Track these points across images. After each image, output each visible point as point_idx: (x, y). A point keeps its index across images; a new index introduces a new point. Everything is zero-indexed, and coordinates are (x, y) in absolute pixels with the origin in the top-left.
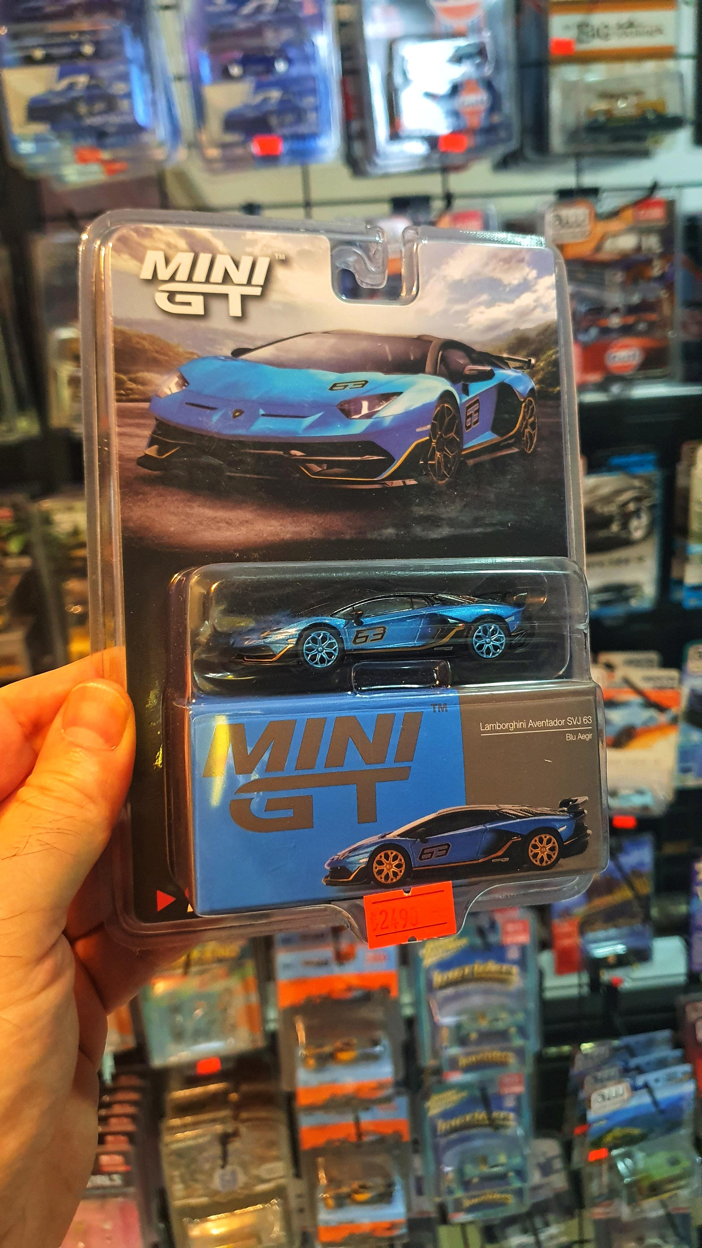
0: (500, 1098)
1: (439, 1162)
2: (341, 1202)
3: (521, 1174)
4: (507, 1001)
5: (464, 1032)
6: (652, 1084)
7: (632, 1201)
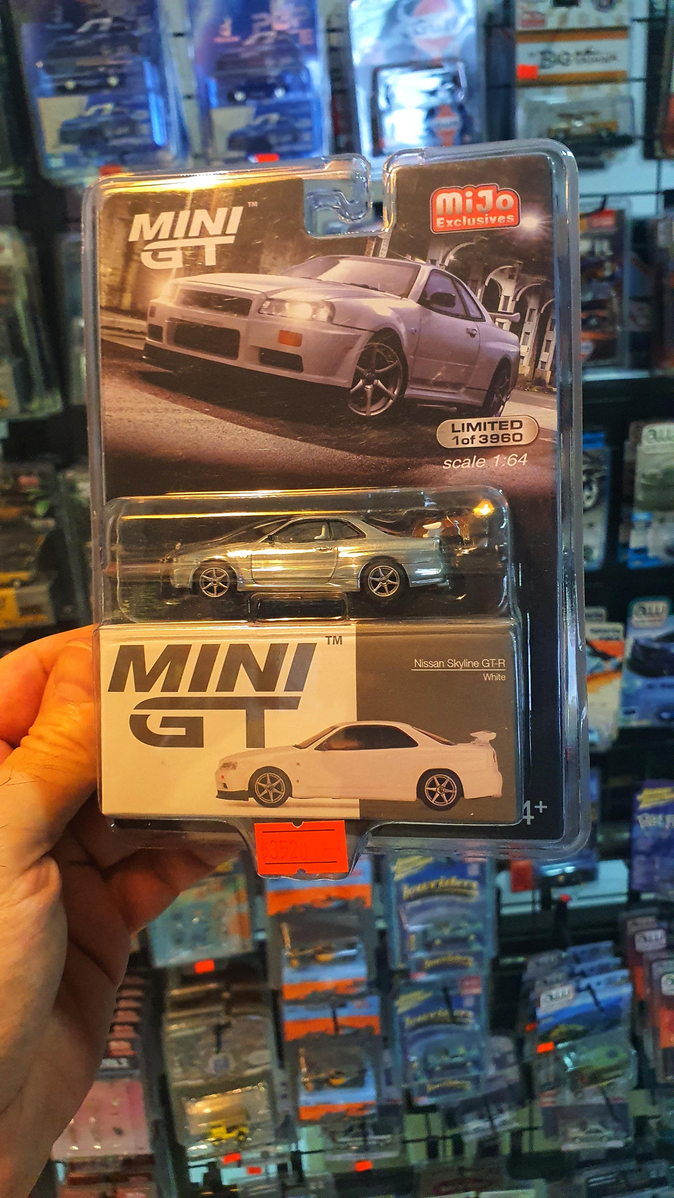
0: (460, 998)
1: (405, 1053)
2: (320, 1085)
3: (477, 1064)
4: (468, 912)
5: (429, 939)
6: (594, 986)
7: (574, 1089)
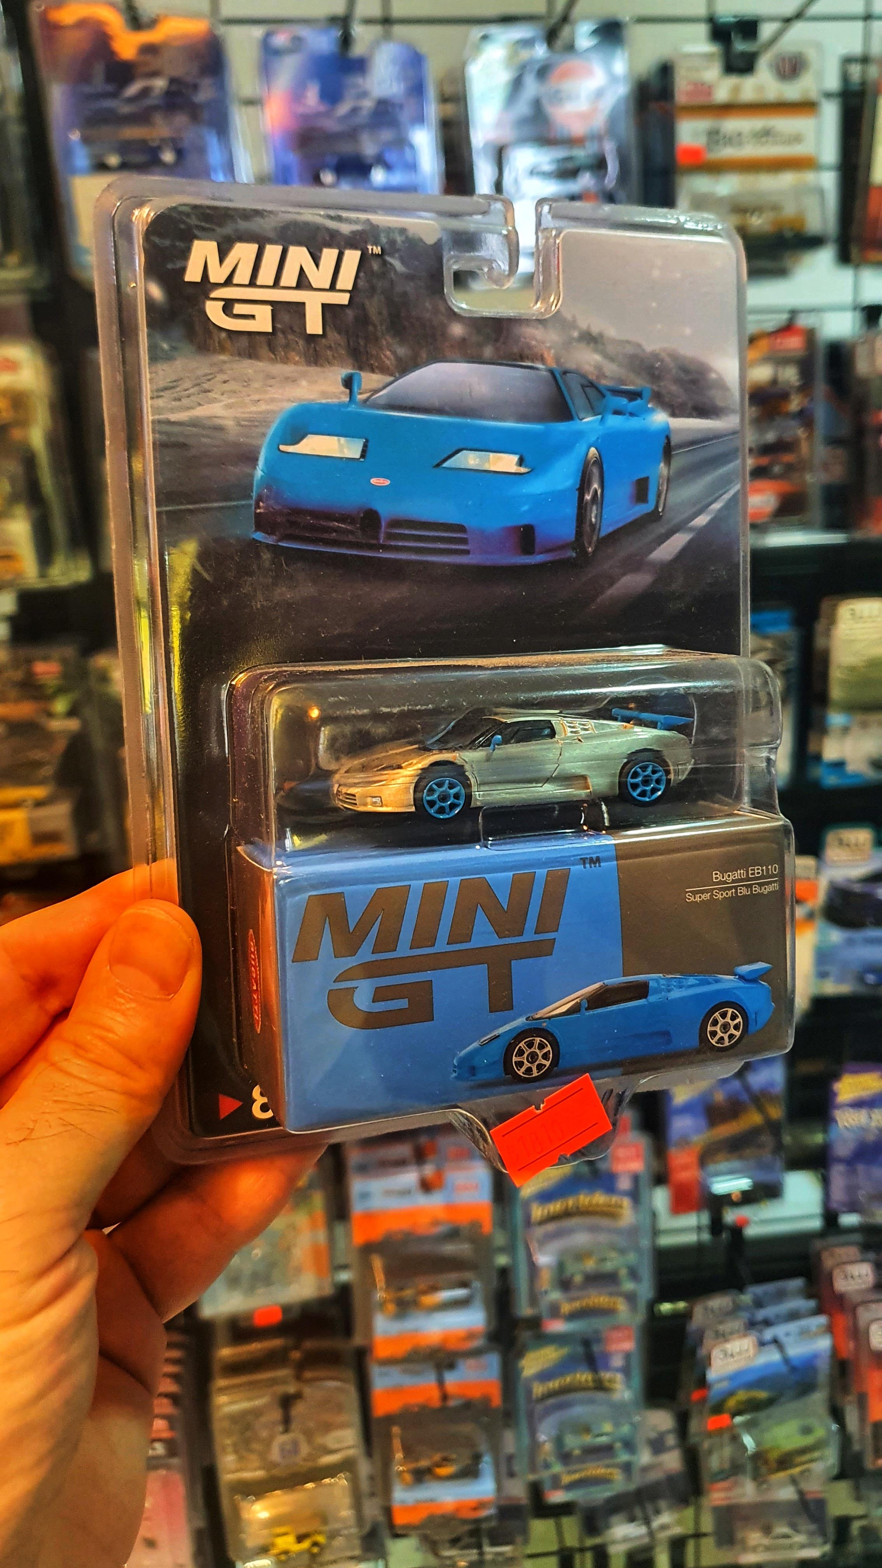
0: (606, 1357)
1: (533, 1433)
2: (420, 1476)
3: (629, 1445)
4: (618, 1239)
5: (566, 1274)
6: (782, 1338)
7: (757, 1477)
